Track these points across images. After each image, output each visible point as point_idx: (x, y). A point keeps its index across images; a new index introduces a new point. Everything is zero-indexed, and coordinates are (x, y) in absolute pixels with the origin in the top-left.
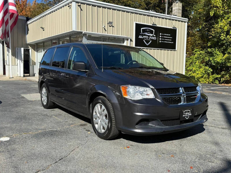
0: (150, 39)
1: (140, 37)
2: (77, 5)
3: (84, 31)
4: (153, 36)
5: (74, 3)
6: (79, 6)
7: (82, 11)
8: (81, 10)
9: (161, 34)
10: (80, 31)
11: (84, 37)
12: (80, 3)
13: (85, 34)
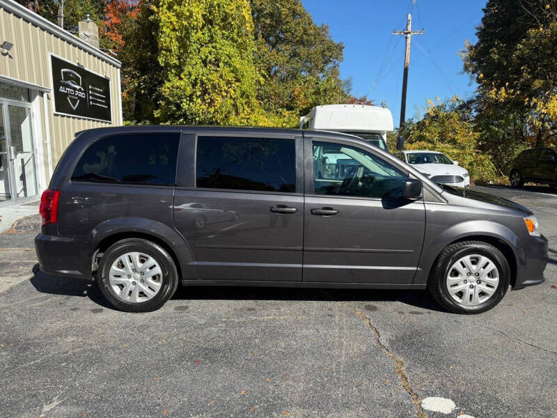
0: (77, 96)
1: (62, 89)
4: (80, 90)
9: (90, 87)
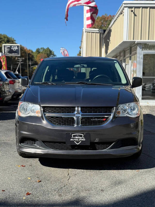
2: (130, 10)
3: (137, 40)
5: (126, 9)
6: (132, 11)
7: (135, 17)
8: (135, 15)
10: (132, 40)
11: (138, 47)
12: (134, 8)
13: (139, 44)
